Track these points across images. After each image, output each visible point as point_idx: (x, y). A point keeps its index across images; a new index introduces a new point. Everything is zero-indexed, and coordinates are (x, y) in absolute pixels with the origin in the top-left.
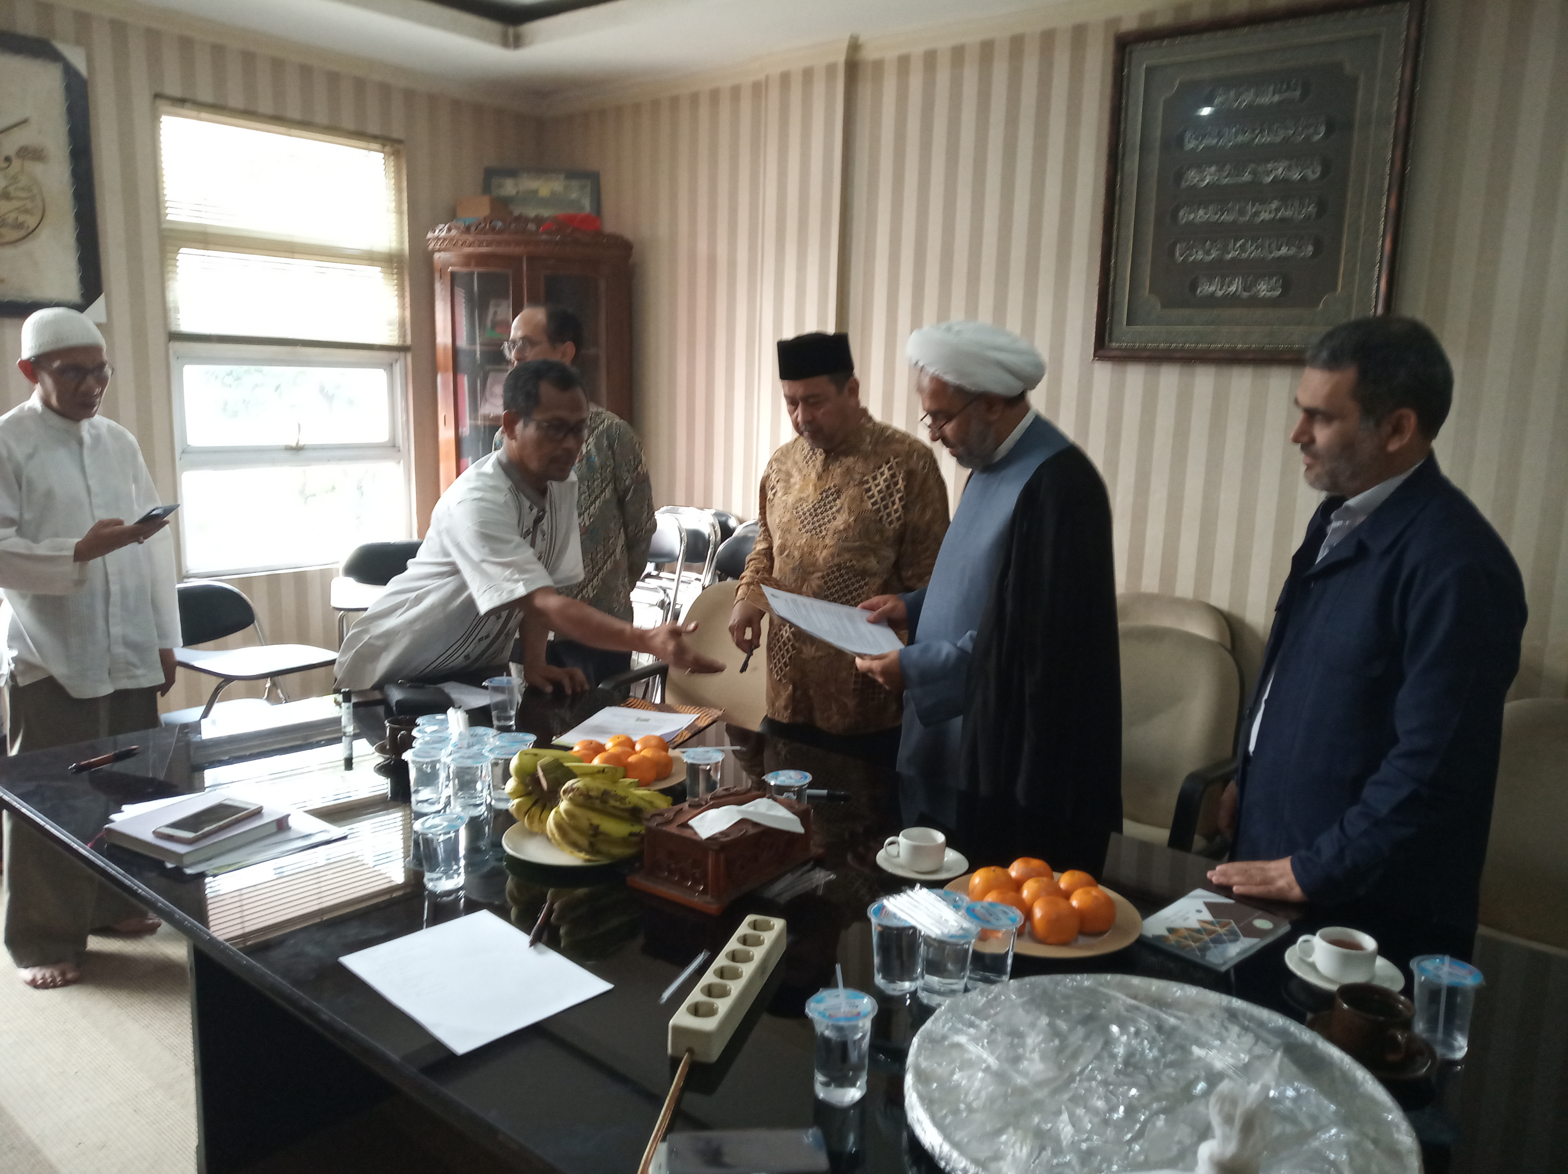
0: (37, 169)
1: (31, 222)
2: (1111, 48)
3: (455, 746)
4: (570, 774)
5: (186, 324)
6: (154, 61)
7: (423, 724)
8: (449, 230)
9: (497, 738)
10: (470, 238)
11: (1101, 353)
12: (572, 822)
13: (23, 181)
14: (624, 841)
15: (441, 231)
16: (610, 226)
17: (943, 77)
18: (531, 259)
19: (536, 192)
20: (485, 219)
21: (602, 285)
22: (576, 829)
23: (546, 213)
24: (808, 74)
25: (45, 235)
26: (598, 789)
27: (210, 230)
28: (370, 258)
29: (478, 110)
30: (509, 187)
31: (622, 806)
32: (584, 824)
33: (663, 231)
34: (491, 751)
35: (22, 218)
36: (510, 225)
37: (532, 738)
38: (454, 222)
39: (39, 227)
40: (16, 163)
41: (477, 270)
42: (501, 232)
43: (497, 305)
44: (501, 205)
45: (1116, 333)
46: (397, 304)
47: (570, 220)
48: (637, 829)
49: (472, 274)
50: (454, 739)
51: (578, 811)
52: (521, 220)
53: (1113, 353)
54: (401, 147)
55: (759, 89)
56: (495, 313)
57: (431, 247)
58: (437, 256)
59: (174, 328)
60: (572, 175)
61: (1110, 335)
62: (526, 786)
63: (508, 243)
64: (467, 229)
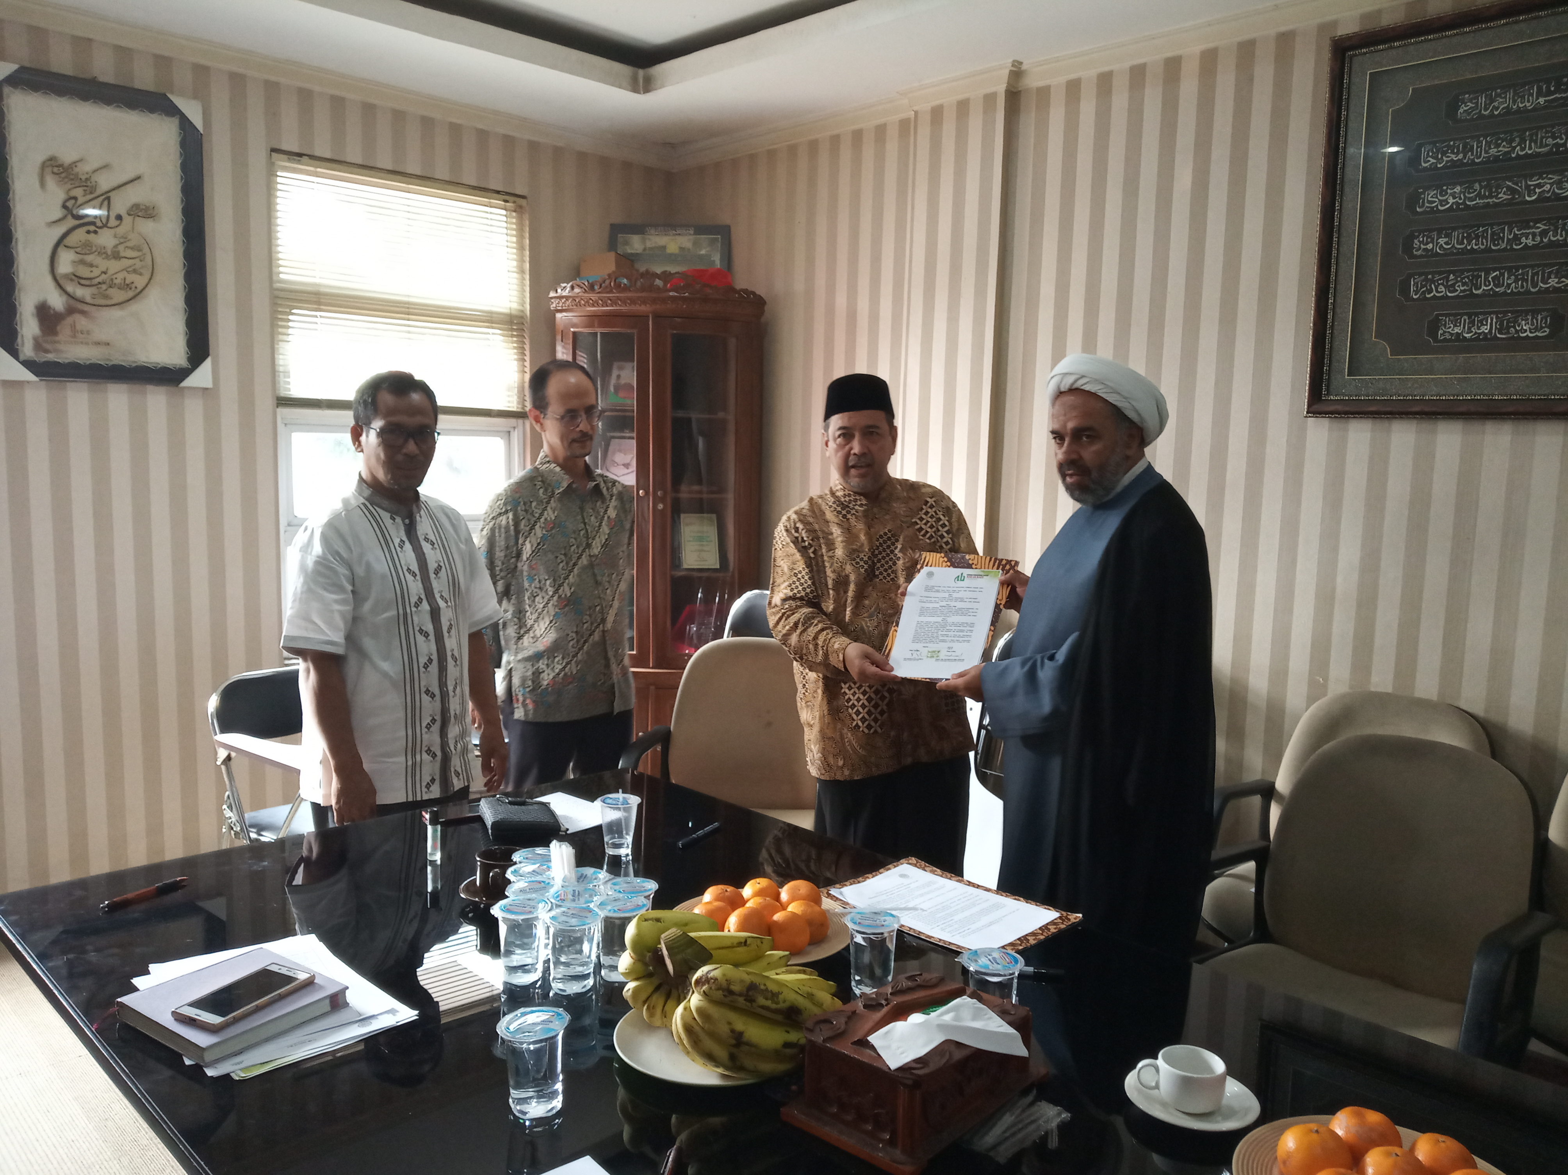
0: (147, 227)
1: (139, 281)
2: (1327, 55)
3: (557, 897)
4: (704, 956)
5: (297, 389)
6: (272, 115)
7: (520, 862)
8: (572, 288)
9: (609, 885)
10: (594, 296)
11: (1315, 407)
12: (707, 1026)
13: (134, 240)
14: (776, 1055)
15: (564, 290)
16: (741, 282)
17: (1120, 101)
18: (657, 316)
19: (664, 248)
20: (609, 275)
21: (732, 343)
22: (713, 1035)
23: (673, 269)
24: (963, 107)
25: (154, 295)
26: (742, 981)
27: (322, 290)
28: (490, 319)
29: (604, 162)
30: (636, 244)
31: (774, 1006)
32: (723, 1029)
33: (799, 286)
34: (602, 905)
35: (130, 278)
36: (636, 282)
37: (652, 886)
38: (578, 281)
39: (149, 286)
40: (127, 220)
41: (599, 330)
42: (626, 289)
43: (621, 368)
44: (627, 261)
45: (1334, 384)
46: (516, 369)
47: (699, 275)
48: (794, 1036)
49: (596, 334)
50: (557, 884)
51: (715, 1012)
52: (649, 275)
53: (1332, 408)
54: (523, 202)
55: (906, 127)
56: (619, 377)
57: (553, 306)
58: (559, 316)
59: (283, 393)
60: (700, 230)
61: (1328, 386)
62: (646, 965)
63: (633, 301)
64: (592, 287)
